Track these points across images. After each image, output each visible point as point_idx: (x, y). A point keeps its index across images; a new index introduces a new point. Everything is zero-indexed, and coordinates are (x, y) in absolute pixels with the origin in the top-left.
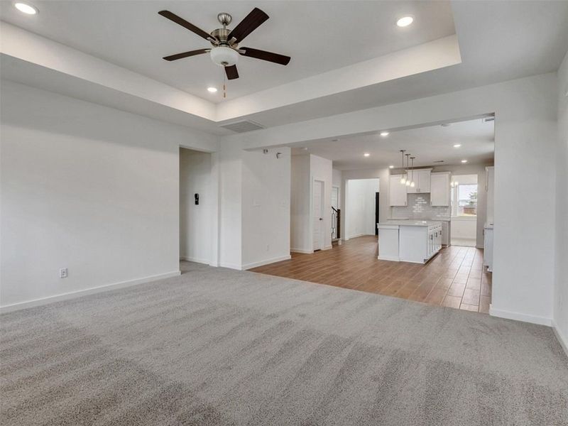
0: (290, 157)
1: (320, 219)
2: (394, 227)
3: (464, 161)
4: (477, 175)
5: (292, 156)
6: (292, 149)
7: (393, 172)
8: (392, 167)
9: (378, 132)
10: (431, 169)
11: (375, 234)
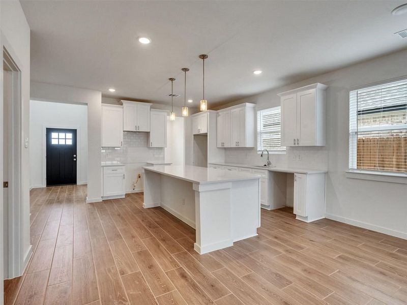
3: (190, 101)
10: (151, 104)
11: (45, 186)
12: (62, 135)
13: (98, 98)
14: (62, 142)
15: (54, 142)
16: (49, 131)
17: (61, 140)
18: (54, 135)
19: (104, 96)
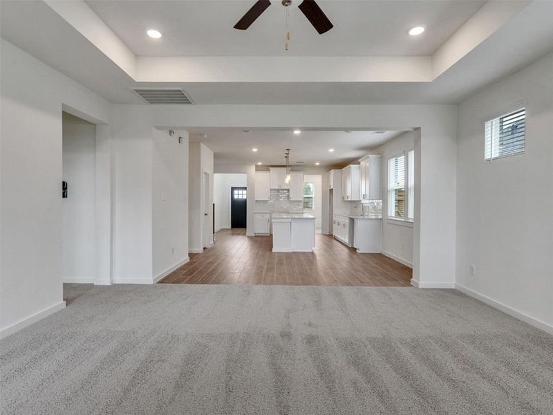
0: (188, 144)
1: (206, 214)
2: (287, 220)
3: (317, 164)
4: (321, 176)
5: (190, 143)
6: (190, 134)
7: (258, 169)
8: (260, 164)
9: (291, 129)
10: (290, 168)
11: (230, 227)
12: (240, 192)
13: (253, 168)
14: (240, 197)
15: (236, 197)
16: (233, 189)
17: (240, 195)
18: (236, 192)
19: (257, 166)
